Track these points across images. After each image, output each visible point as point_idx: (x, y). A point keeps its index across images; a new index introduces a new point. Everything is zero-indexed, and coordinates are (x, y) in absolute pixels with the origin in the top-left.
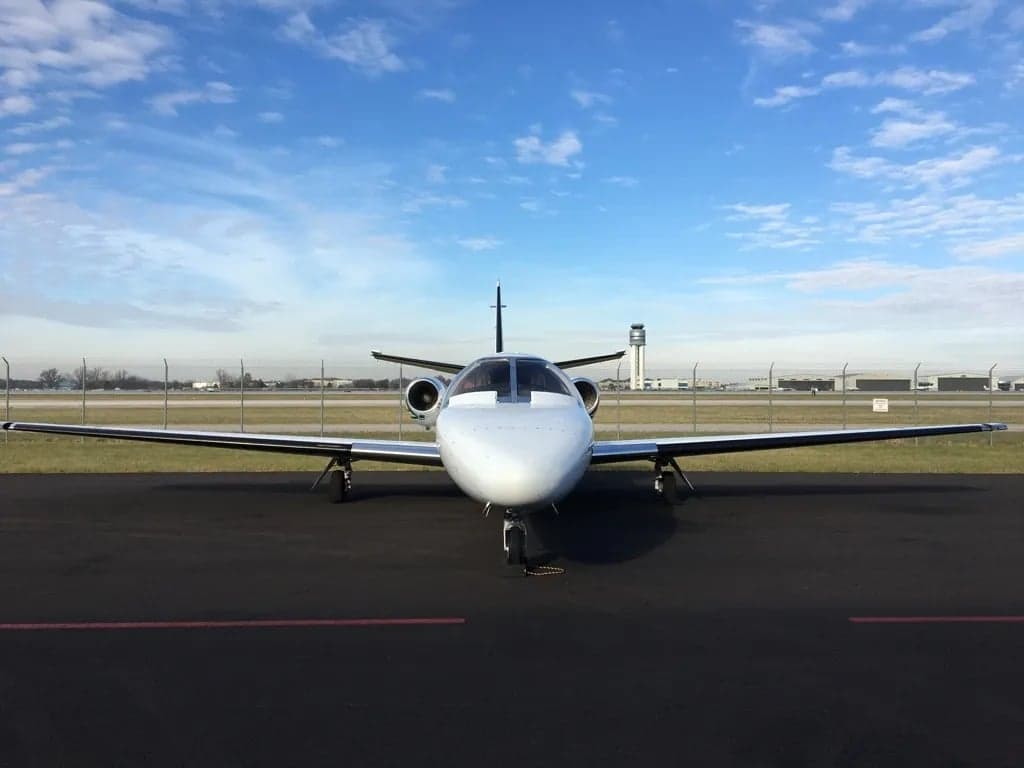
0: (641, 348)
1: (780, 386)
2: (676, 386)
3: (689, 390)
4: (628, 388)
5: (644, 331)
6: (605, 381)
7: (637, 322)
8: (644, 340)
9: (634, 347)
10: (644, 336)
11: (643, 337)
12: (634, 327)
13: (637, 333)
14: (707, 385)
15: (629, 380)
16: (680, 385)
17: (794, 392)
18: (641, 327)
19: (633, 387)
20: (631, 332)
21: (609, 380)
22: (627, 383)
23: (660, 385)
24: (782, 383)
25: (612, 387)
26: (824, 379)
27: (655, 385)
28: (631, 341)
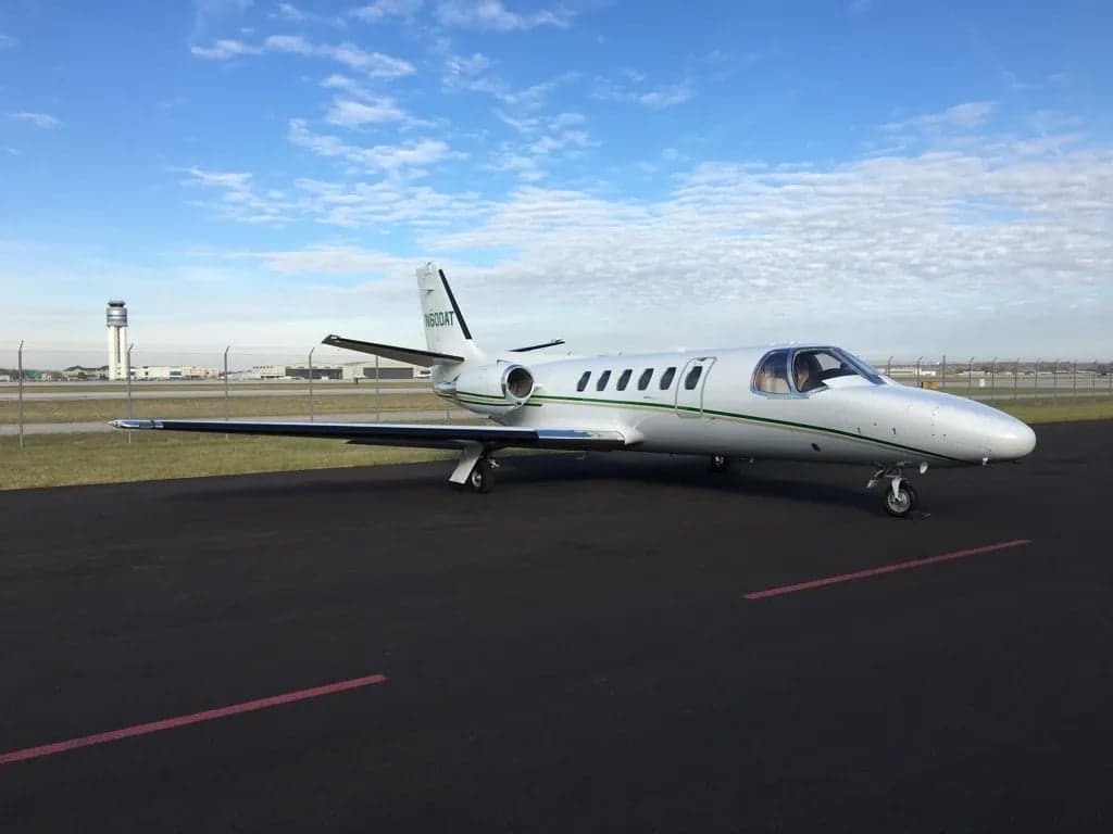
0: (122, 330)
1: (287, 375)
2: (168, 376)
3: (183, 379)
4: (104, 378)
5: (125, 310)
6: (72, 369)
7: (117, 299)
8: (126, 320)
9: (112, 328)
10: (126, 316)
11: (124, 317)
12: (113, 305)
13: (116, 312)
14: (203, 374)
15: (106, 368)
16: (172, 373)
17: (303, 380)
18: (122, 305)
19: (112, 375)
20: (108, 310)
21: (78, 367)
22: (102, 372)
23: (147, 373)
24: (289, 372)
25: (82, 376)
26: (332, 368)
27: (141, 374)
28: (108, 320)
